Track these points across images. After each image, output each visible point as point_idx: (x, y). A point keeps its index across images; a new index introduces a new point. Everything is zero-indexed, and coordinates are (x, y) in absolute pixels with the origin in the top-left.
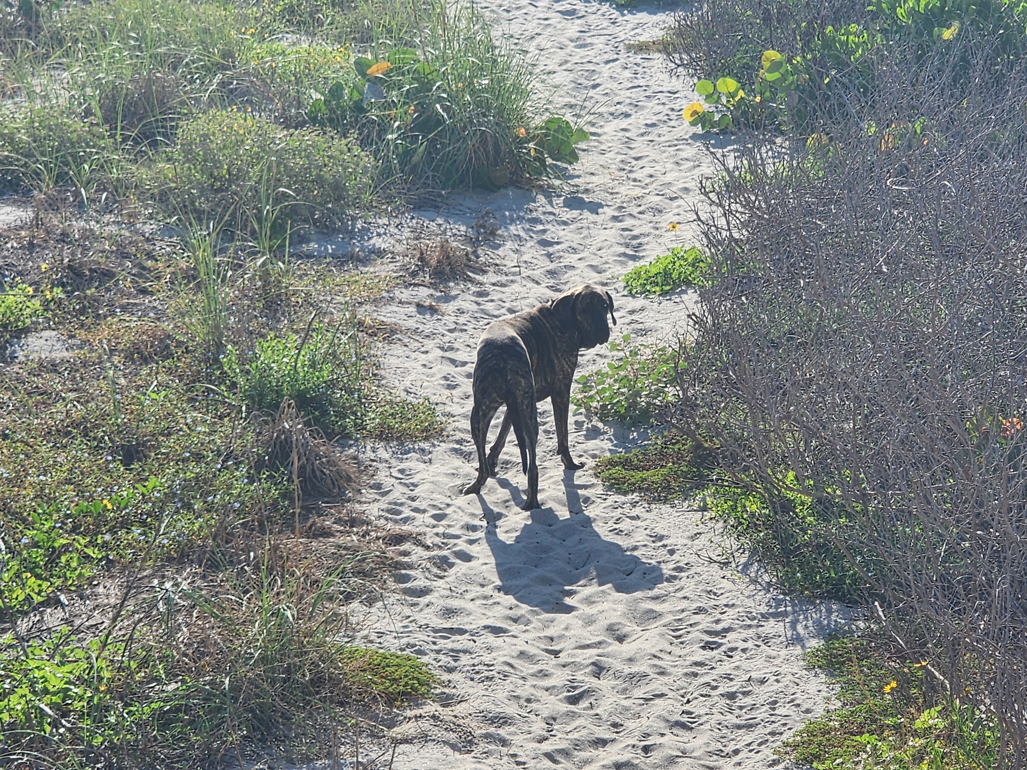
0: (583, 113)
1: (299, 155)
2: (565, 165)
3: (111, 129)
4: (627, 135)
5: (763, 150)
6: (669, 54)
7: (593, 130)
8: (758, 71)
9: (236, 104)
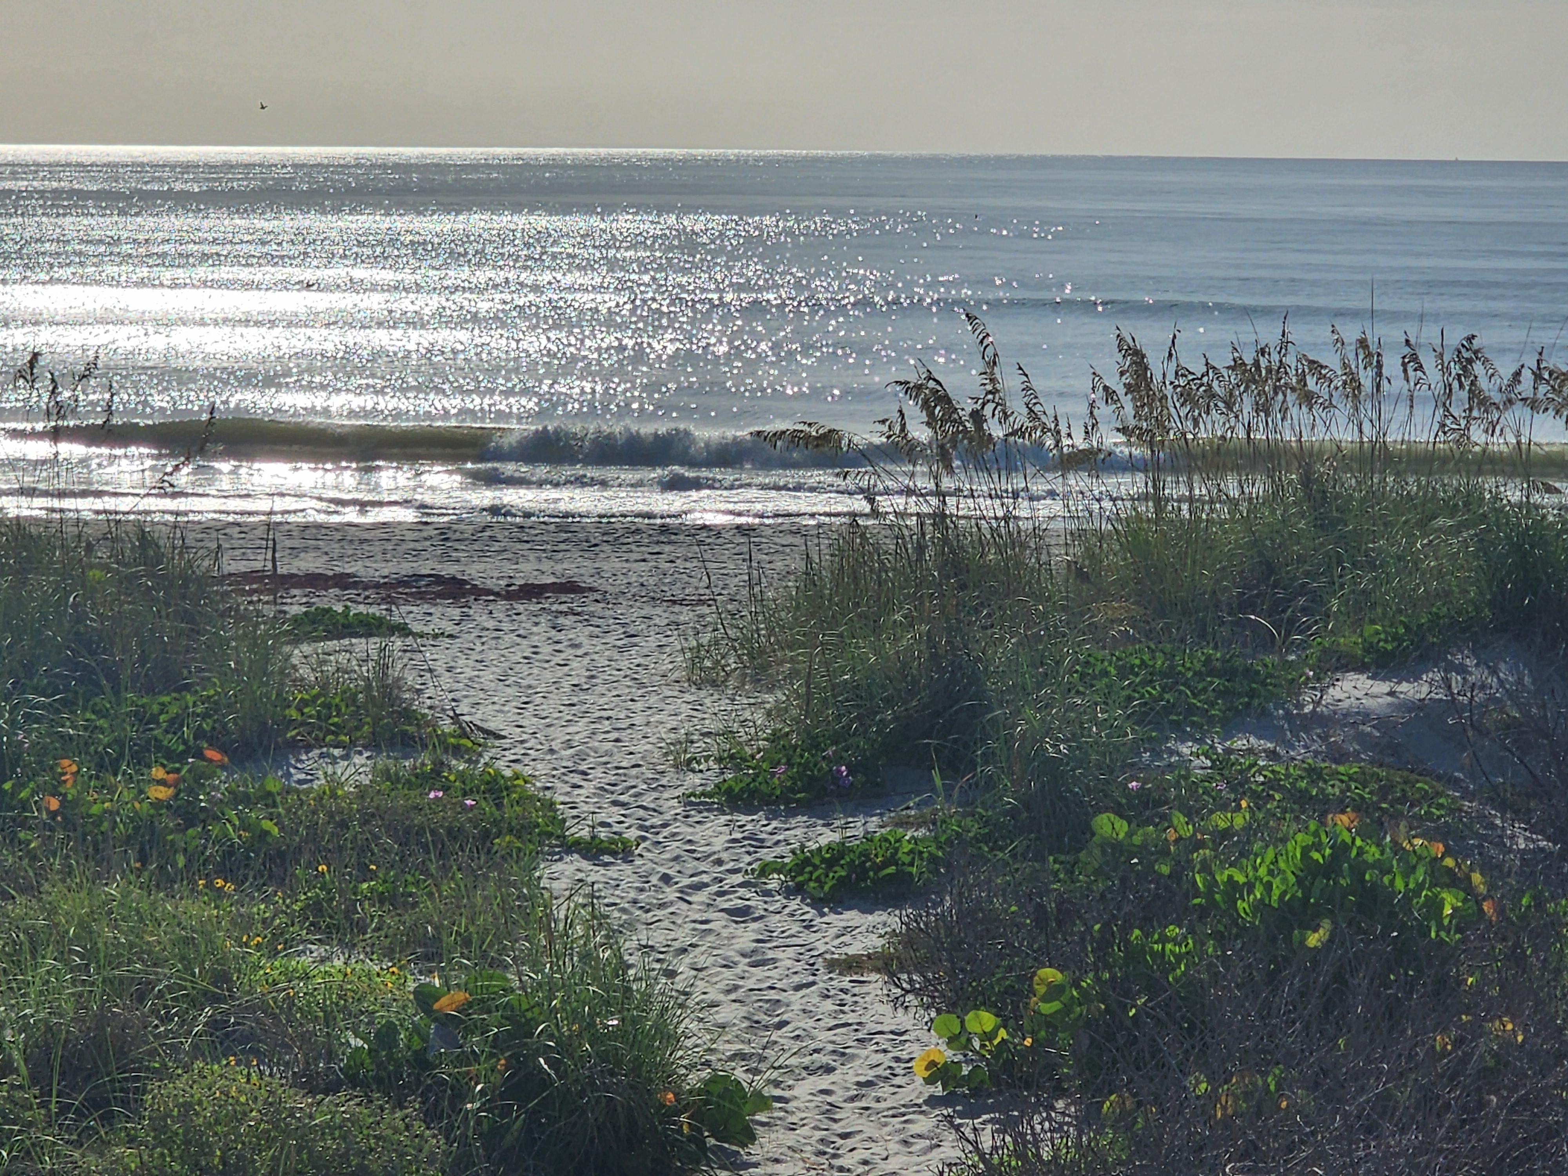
0: (763, 1066)
1: (332, 1134)
2: (735, 1148)
3: (42, 1095)
4: (829, 1099)
5: (1037, 1119)
6: (891, 975)
7: (777, 1092)
8: (1028, 997)
9: (235, 1055)
